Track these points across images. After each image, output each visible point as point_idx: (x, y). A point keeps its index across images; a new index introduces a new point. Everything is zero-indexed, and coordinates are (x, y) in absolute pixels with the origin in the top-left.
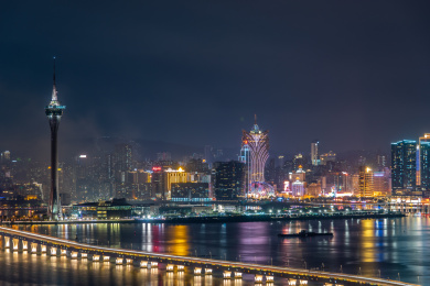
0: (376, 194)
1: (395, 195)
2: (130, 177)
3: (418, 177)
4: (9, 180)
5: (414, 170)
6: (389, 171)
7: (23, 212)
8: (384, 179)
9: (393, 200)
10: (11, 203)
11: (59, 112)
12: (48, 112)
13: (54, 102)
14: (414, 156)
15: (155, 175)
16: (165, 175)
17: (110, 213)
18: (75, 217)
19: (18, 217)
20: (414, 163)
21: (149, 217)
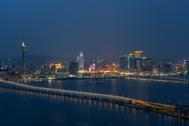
0: (116, 71)
1: (122, 72)
2: (45, 67)
3: (128, 66)
4: (10, 68)
5: (127, 64)
6: (120, 65)
7: (15, 77)
8: (119, 67)
9: (121, 73)
10: (11, 75)
11: (25, 48)
12: (22, 48)
13: (23, 45)
14: (127, 60)
15: (52, 66)
16: (55, 66)
17: (39, 77)
18: (29, 78)
19: (13, 78)
20: (127, 62)
21: (50, 78)
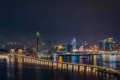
0: (96, 51)
1: (100, 51)
2: (52, 48)
3: (104, 48)
4: (30, 48)
5: (103, 46)
6: (99, 47)
7: (32, 54)
8: (98, 48)
9: (99, 52)
10: (30, 52)
11: (39, 36)
12: (37, 36)
13: (38, 34)
14: (103, 44)
15: (56, 47)
16: (58, 47)
17: (48, 54)
18: (41, 55)
19: (31, 55)
20: (103, 45)
21: (55, 55)
